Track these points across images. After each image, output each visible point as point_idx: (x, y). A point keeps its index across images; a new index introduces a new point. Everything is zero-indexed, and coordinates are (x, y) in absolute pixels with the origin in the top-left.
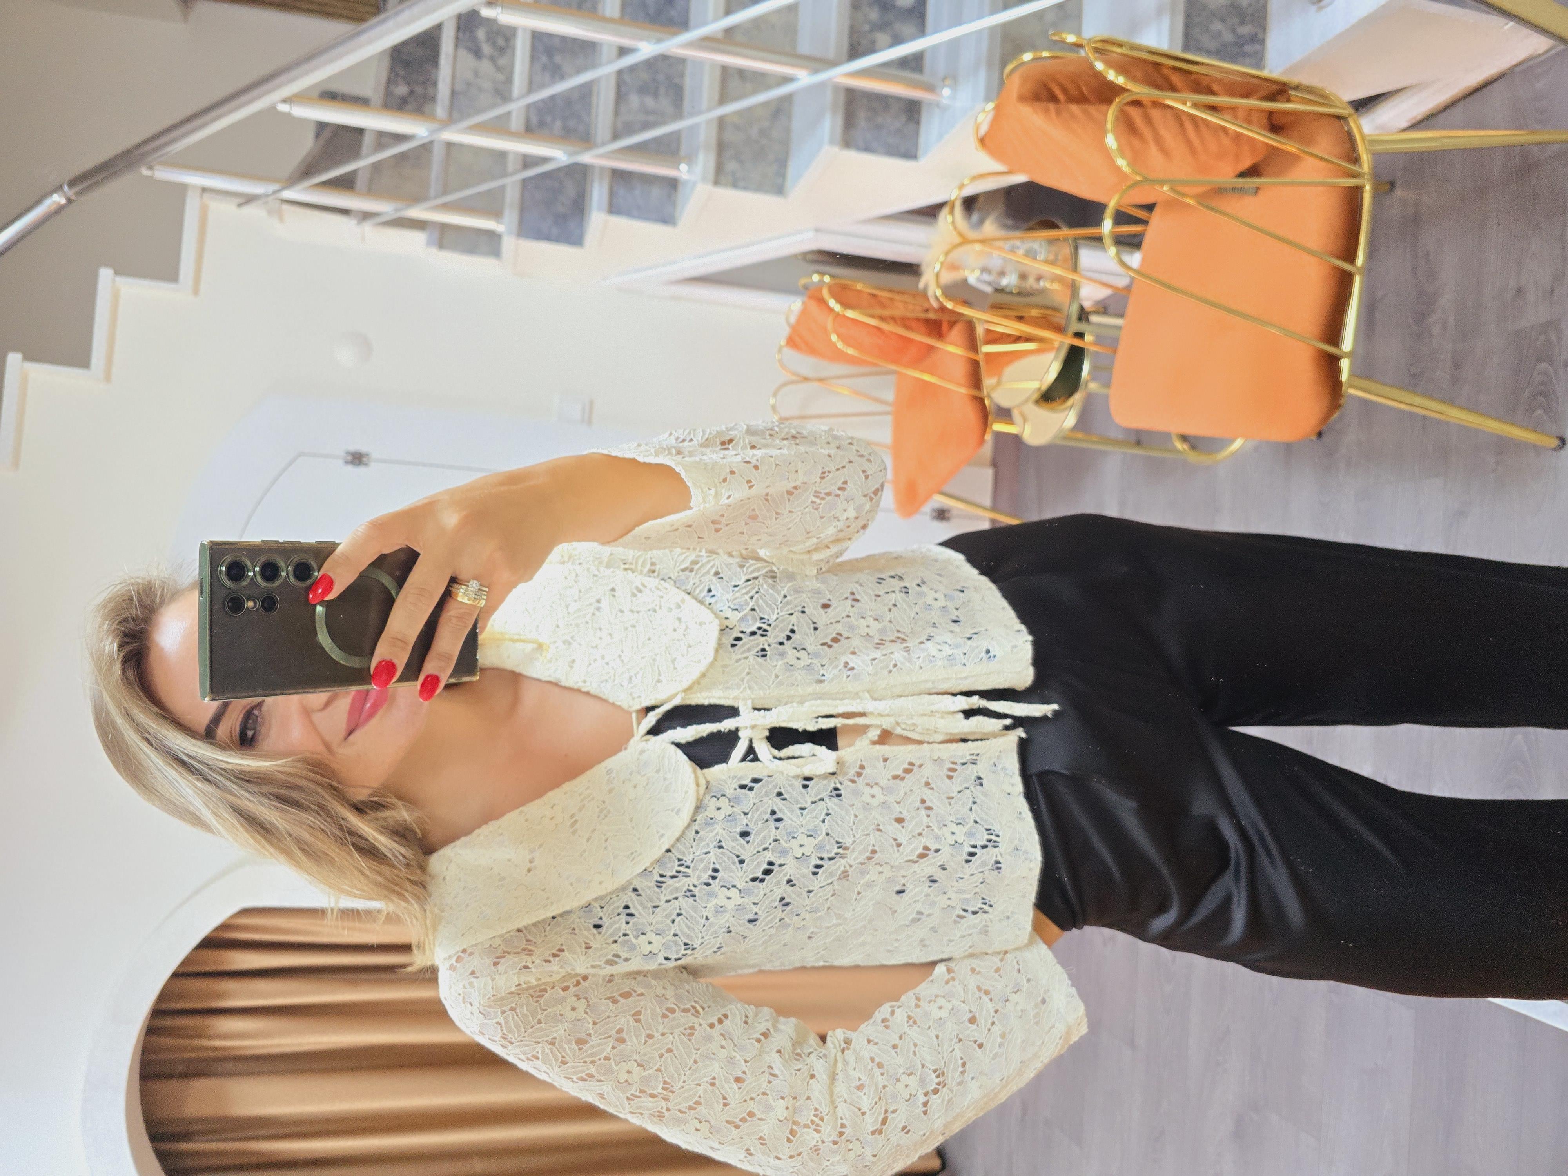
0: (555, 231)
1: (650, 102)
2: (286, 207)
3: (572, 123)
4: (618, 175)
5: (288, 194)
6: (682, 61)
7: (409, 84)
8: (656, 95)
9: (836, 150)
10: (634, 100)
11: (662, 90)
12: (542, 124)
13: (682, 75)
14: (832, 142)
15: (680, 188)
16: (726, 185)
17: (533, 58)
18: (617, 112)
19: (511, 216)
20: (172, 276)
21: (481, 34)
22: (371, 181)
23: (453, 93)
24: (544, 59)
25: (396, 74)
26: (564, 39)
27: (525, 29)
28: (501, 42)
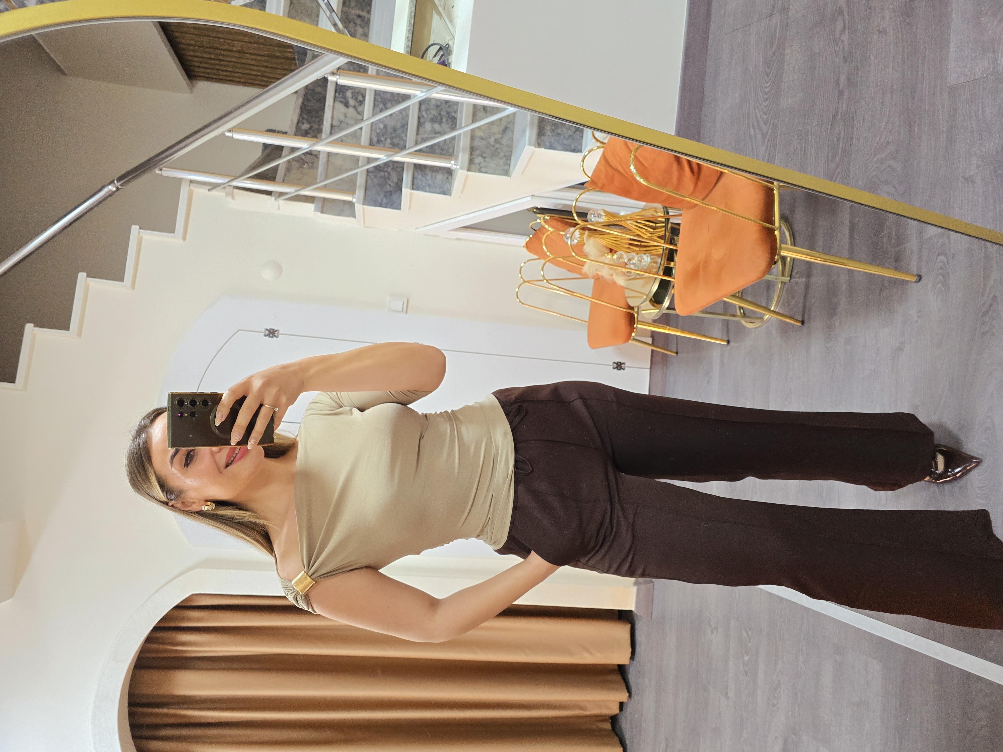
0: (384, 200)
1: (437, 127)
2: (236, 191)
3: (396, 141)
4: (417, 167)
5: (236, 183)
6: (456, 103)
7: (310, 123)
8: (440, 123)
9: (534, 147)
10: (428, 126)
11: (444, 120)
12: (379, 141)
13: (456, 112)
14: (530, 144)
15: (453, 174)
16: (475, 171)
17: (374, 105)
18: (418, 133)
19: (360, 193)
20: (171, 230)
21: (349, 94)
22: (285, 175)
23: (332, 126)
24: (381, 106)
25: (303, 118)
26: (393, 94)
27: (371, 90)
28: (360, 98)
